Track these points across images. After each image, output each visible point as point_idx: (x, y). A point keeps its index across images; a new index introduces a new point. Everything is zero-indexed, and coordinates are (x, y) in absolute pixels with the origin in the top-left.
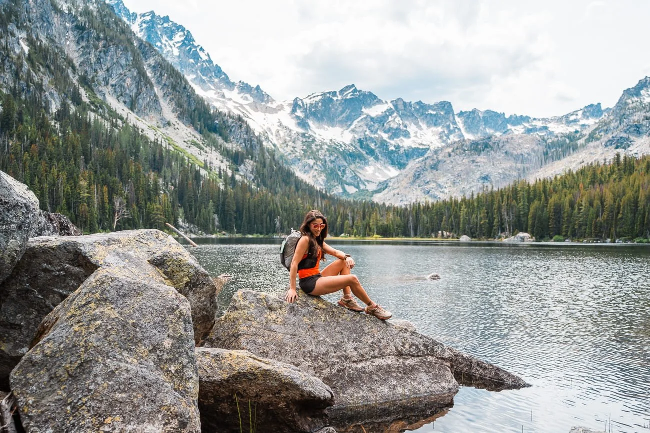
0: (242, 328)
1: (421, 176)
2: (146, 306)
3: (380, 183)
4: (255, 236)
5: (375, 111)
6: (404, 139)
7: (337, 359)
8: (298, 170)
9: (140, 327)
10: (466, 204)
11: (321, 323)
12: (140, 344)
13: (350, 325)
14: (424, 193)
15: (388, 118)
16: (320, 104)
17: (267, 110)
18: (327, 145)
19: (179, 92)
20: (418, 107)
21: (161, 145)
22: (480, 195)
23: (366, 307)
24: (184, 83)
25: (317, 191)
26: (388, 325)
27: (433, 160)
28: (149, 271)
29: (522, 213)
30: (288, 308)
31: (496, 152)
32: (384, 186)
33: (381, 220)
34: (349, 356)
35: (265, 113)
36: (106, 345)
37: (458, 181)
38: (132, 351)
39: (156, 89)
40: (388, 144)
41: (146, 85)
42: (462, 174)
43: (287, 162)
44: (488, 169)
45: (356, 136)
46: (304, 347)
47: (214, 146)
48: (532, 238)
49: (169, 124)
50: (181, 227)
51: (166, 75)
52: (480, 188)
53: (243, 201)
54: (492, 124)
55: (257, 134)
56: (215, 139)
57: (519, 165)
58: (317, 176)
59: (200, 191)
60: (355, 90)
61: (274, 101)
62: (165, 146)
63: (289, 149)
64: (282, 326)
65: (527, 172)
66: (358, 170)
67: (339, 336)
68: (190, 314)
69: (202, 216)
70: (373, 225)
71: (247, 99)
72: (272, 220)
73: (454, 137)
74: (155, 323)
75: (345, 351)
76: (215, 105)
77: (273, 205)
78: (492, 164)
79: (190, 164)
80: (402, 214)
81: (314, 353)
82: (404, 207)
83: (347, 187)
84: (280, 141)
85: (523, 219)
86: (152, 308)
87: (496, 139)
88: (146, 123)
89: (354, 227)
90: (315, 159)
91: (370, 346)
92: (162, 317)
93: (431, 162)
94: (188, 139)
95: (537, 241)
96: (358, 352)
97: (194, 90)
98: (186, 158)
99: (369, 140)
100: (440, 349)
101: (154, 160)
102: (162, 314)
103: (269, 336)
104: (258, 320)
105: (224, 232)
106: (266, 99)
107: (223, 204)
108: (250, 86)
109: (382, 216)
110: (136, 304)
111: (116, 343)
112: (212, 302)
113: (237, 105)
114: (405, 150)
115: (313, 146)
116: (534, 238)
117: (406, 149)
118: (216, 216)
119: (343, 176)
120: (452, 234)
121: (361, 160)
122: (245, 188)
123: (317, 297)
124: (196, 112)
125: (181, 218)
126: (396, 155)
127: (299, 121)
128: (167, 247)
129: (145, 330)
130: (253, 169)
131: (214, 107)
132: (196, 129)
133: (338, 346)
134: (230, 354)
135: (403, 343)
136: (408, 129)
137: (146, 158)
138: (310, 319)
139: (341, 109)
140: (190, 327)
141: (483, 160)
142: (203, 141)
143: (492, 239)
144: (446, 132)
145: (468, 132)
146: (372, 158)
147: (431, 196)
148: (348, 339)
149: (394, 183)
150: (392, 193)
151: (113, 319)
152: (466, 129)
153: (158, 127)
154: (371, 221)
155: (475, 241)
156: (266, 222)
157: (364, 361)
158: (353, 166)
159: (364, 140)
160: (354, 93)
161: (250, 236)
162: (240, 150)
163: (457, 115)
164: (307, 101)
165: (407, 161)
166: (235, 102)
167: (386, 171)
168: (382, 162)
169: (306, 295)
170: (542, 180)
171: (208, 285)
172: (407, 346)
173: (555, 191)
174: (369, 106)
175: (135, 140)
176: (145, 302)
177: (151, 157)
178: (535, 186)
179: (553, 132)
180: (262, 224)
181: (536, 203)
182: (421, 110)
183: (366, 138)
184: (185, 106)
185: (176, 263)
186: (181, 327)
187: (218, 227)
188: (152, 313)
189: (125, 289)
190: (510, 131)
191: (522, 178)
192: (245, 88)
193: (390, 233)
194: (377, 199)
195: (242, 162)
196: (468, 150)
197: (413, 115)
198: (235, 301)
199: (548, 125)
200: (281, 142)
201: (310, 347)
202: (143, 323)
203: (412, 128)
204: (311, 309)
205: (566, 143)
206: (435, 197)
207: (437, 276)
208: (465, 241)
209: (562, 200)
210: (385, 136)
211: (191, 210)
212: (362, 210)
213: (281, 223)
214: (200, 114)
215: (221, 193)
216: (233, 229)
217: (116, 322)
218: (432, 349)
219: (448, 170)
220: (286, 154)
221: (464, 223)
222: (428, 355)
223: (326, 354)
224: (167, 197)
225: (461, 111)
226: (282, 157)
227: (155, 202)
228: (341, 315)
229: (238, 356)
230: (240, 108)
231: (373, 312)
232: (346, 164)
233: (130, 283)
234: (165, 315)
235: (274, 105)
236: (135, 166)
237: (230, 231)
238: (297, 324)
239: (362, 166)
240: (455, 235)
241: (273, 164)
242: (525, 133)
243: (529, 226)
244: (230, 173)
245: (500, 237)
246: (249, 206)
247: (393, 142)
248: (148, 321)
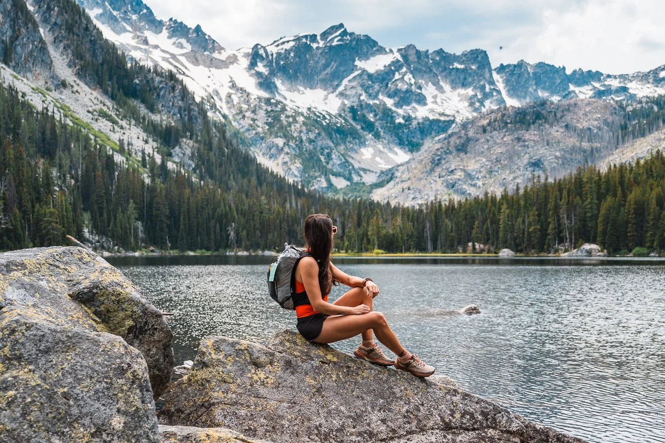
0: (215, 394)
1: (443, 162)
2: (81, 366)
3: (382, 172)
4: (198, 253)
5: (375, 64)
6: (417, 106)
7: (357, 436)
8: (261, 154)
9: (75, 399)
10: (508, 203)
11: (332, 384)
12: (76, 425)
13: (374, 386)
14: (447, 186)
15: (394, 74)
16: (292, 55)
17: (214, 64)
18: (303, 115)
19: (78, 36)
20: (437, 59)
21: (53, 117)
22: (529, 189)
23: (395, 358)
24: (85, 22)
25: (290, 185)
26: (429, 385)
27: (460, 137)
28: (73, 310)
29: (589, 215)
30: (282, 363)
31: (551, 126)
32: (388, 177)
33: (385, 227)
34: (375, 431)
35: (209, 67)
36: (25, 427)
37: (496, 168)
38: (65, 436)
39: (41, 30)
40: (395, 114)
41: (26, 24)
42: (503, 158)
43: (243, 142)
44: (542, 152)
45: (346, 102)
46: (309, 420)
47: (134, 118)
48: (602, 251)
49: (64, 84)
50: (88, 241)
51: (56, 8)
52: (529, 180)
53: (180, 202)
54: (547, 84)
55: (198, 100)
56: (135, 107)
57: (585, 145)
58: (289, 163)
59: (114, 187)
60: (345, 33)
61: (223, 49)
62: (58, 119)
63: (247, 122)
64: (274, 390)
65: (597, 155)
66: (349, 153)
67: (359, 403)
68: (147, 375)
69: (119, 225)
70: (372, 234)
71: (181, 46)
72: (224, 229)
73: (491, 103)
74: (97, 392)
75: (369, 425)
76: (134, 56)
77: (225, 206)
78: (545, 143)
79: (98, 147)
80: (415, 218)
81: (323, 429)
82: (417, 207)
83: (333, 179)
84: (232, 110)
85: (590, 224)
86: (92, 369)
87: (552, 106)
88: (29, 83)
89: (345, 238)
90: (285, 136)
91: (405, 417)
92: (106, 383)
93: (458, 142)
94: (94, 107)
95: (609, 255)
96: (388, 426)
97: (101, 33)
98: (92, 137)
99: (366, 108)
100: (505, 418)
101: (44, 140)
102: (107, 378)
103: (256, 405)
104: (239, 381)
105: (152, 248)
106: (211, 46)
107: (150, 205)
108: (186, 26)
109: (386, 221)
110: (66, 364)
111: (41, 424)
112: (167, 356)
113: (168, 56)
114: (419, 124)
115: (283, 117)
116: (605, 251)
117: (421, 121)
118: (139, 224)
119: (328, 163)
120: (487, 247)
121: (354, 138)
122: (182, 182)
123: (324, 345)
124: (105, 66)
125: (87, 227)
126: (406, 131)
127: (261, 80)
128: (97, 274)
129: (82, 403)
130: (193, 153)
131: (132, 59)
132: (105, 92)
133: (357, 418)
134: (208, 435)
135: (451, 410)
136: (424, 92)
137: (30, 138)
138: (315, 379)
139: (323, 62)
140: (149, 395)
141: (533, 138)
142: (117, 110)
143: (545, 254)
144: (479, 97)
145: (511, 96)
146: (370, 136)
147: (457, 191)
148: (373, 408)
149: (403, 173)
150: (400, 186)
151: (34, 387)
152: (508, 91)
153: (48, 89)
154: (370, 228)
155: (520, 256)
156: (215, 233)
157: (397, 440)
158: (342, 148)
159: (359, 108)
160: (342, 37)
161: (191, 253)
162: (173, 124)
163: (495, 69)
164: (273, 50)
165: (422, 139)
166: (163, 51)
167: (391, 155)
168: (385, 142)
169: (308, 343)
170: (617, 166)
171: (161, 330)
172: (458, 416)
173: (637, 182)
174: (366, 57)
175: (13, 109)
176: (80, 360)
177: (38, 135)
178: (607, 175)
179: (635, 95)
180: (208, 234)
181: (609, 201)
182: (443, 63)
183: (361, 106)
184: (88, 56)
185: (113, 298)
186: (136, 398)
187: (143, 241)
188: (91, 377)
189: (47, 341)
190: (573, 94)
191: (590, 164)
192: (178, 29)
193: (397, 247)
194: (378, 196)
195: (177, 143)
196: (511, 123)
197: (431, 71)
198: (204, 353)
199: (629, 85)
200: (234, 112)
201: (316, 421)
202: (79, 392)
203: (429, 91)
204: (316, 363)
205: (654, 112)
206: (463, 193)
207: (475, 309)
208: (506, 257)
209: (647, 195)
210: (390, 103)
211: (101, 215)
212: (356, 213)
213: (237, 234)
214: (110, 69)
215: (145, 189)
216: (166, 244)
217: (39, 392)
218: (494, 419)
219: (482, 152)
220: (241, 130)
221: (505, 231)
222: (488, 427)
223: (341, 430)
224: (65, 195)
225: (502, 65)
226: (236, 134)
227: (47, 203)
228: (360, 372)
229: (220, 438)
230: (171, 60)
231: (406, 366)
232: (332, 145)
233: (55, 331)
234: (111, 379)
235: (223, 56)
236: (14, 149)
237: (161, 245)
238: (296, 386)
239: (355, 147)
240: (492, 249)
241: (224, 144)
242: (593, 97)
243: (599, 234)
244: (158, 159)
245: (556, 251)
246: (188, 209)
247: (400, 111)
248: (86, 390)
